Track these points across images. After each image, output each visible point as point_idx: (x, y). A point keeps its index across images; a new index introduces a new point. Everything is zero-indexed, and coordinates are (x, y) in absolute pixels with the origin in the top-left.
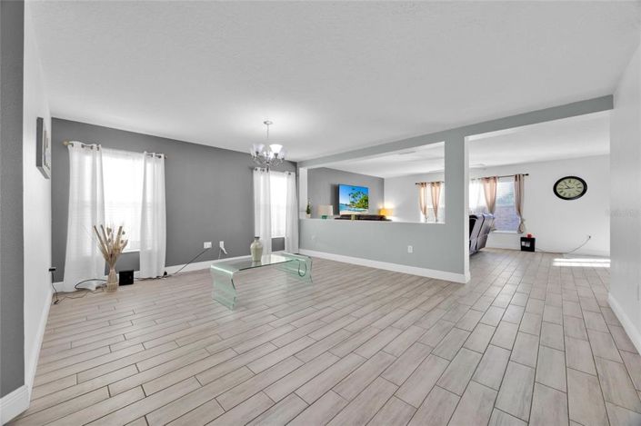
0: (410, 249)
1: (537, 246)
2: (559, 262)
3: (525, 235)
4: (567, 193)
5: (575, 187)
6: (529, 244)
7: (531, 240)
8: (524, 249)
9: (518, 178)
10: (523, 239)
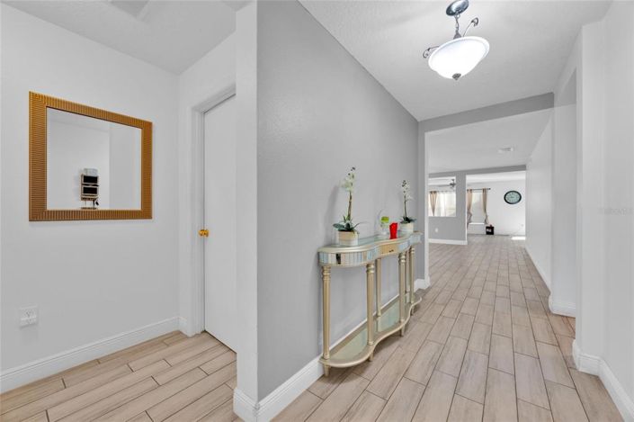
0: (437, 230)
1: (495, 231)
2: (514, 238)
3: (489, 225)
4: (511, 200)
5: (514, 197)
6: (490, 231)
7: (492, 228)
8: (488, 233)
9: (484, 190)
10: (487, 228)
